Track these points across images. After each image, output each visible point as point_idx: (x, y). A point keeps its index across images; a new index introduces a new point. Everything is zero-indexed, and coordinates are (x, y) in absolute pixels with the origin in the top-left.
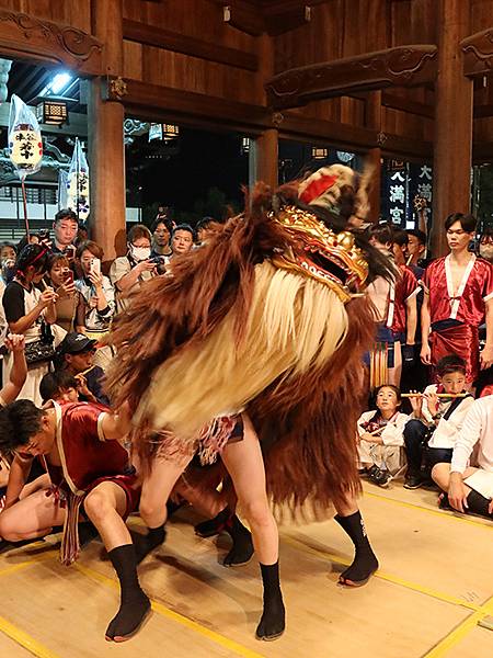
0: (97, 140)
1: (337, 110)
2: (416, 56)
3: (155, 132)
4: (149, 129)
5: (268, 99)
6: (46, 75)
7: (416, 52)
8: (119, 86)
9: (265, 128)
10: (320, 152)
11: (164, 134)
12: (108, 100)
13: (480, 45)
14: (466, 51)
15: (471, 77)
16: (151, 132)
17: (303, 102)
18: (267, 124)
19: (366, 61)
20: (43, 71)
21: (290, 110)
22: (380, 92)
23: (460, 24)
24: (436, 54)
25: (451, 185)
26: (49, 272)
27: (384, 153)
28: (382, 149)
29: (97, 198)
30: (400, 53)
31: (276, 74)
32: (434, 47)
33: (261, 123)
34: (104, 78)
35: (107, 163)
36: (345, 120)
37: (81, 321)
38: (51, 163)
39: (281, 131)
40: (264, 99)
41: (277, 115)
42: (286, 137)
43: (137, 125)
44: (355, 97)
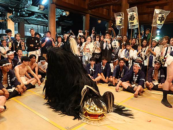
3: (64, 14)
5: (88, 7)
9: (87, 13)
11: (66, 14)
12: (52, 3)
15: (129, 3)
16: (63, 14)
17: (95, 8)
18: (87, 12)
22: (112, 6)
31: (89, 2)
33: (86, 12)
35: (52, 17)
36: (104, 14)
38: (42, 20)
39: (90, 14)
40: (87, 7)
41: (89, 11)
42: (91, 16)
43: (61, 13)
44: (107, 9)
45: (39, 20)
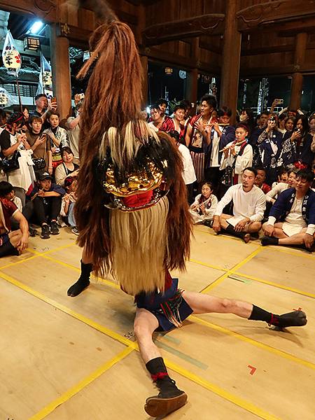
0: (55, 57)
1: (177, 47)
2: (215, 20)
3: (86, 57)
4: (83, 55)
6: (28, 23)
7: (215, 17)
8: (65, 29)
10: (169, 70)
12: (60, 36)
13: (246, 15)
14: (238, 18)
15: (241, 32)
19: (191, 21)
20: (27, 21)
21: (154, 47)
22: (198, 38)
23: (236, 3)
24: (224, 19)
25: (229, 86)
26: (31, 124)
27: (200, 72)
28: (199, 69)
29: (56, 88)
30: (208, 18)
31: (147, 27)
32: (223, 15)
34: (58, 24)
35: (61, 69)
36: (181, 53)
37: (49, 148)
39: (149, 57)
41: (147, 49)
42: (152, 61)
43: (77, 52)
44: (186, 42)
45: (27, 71)
